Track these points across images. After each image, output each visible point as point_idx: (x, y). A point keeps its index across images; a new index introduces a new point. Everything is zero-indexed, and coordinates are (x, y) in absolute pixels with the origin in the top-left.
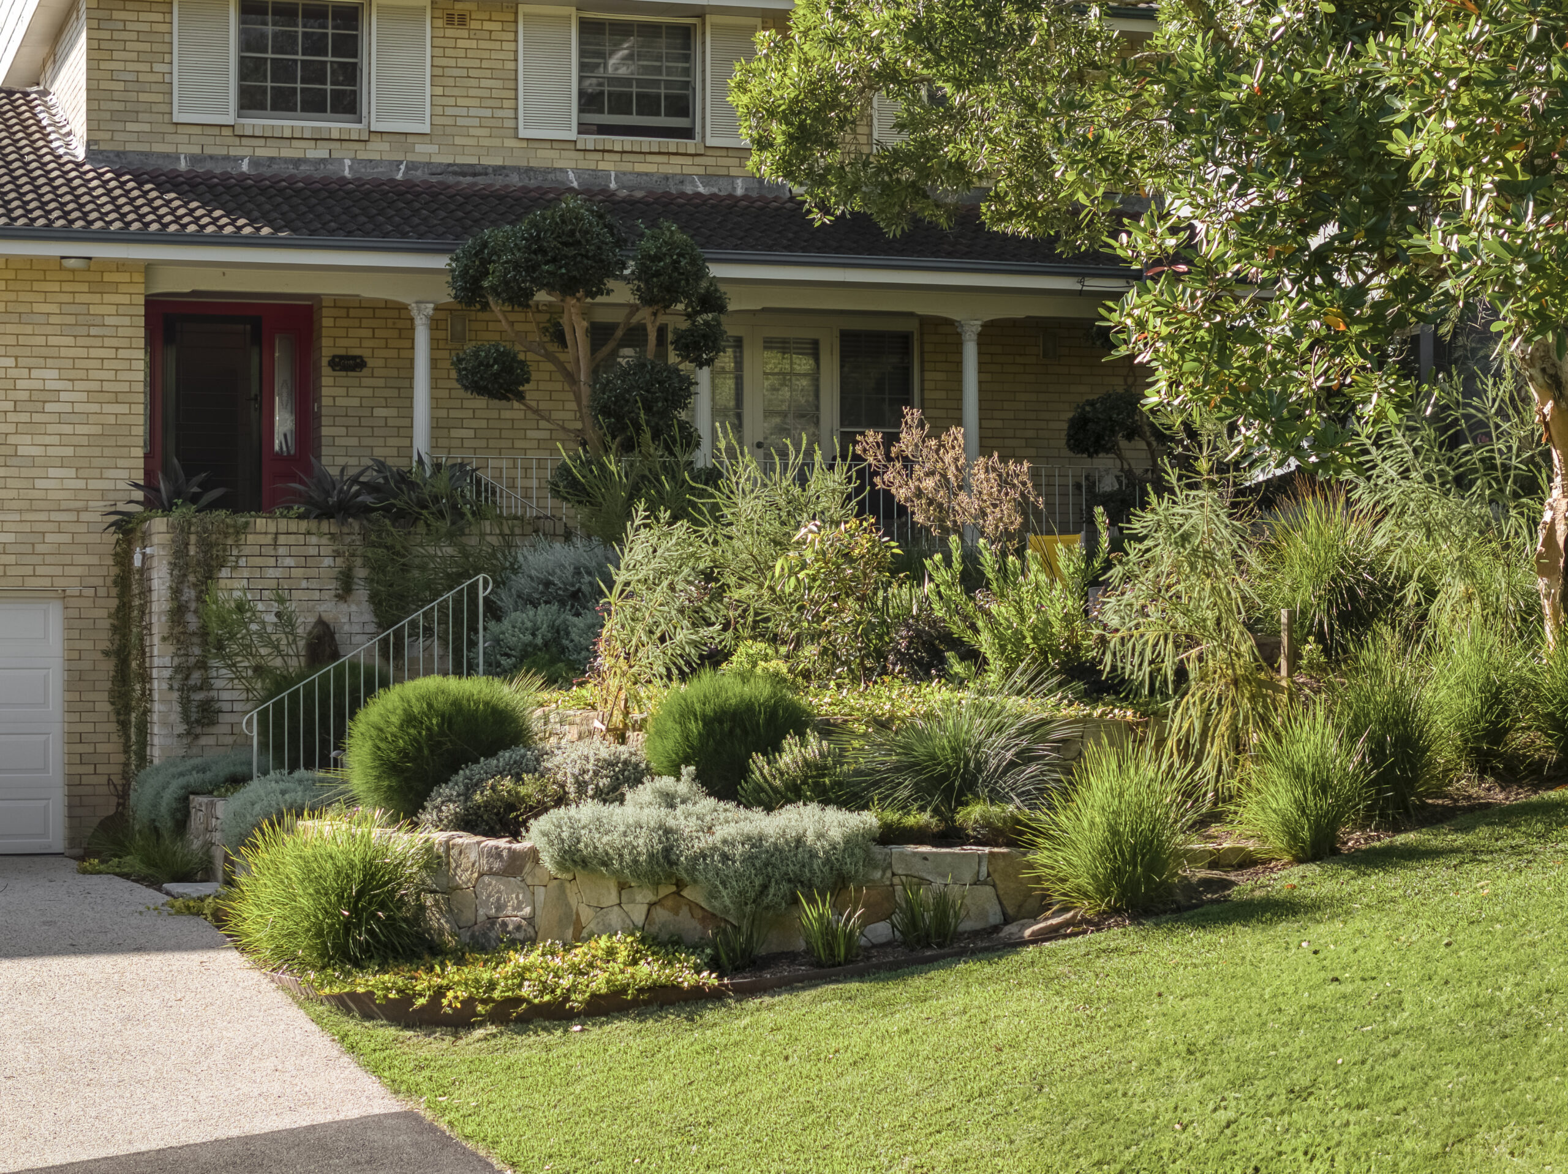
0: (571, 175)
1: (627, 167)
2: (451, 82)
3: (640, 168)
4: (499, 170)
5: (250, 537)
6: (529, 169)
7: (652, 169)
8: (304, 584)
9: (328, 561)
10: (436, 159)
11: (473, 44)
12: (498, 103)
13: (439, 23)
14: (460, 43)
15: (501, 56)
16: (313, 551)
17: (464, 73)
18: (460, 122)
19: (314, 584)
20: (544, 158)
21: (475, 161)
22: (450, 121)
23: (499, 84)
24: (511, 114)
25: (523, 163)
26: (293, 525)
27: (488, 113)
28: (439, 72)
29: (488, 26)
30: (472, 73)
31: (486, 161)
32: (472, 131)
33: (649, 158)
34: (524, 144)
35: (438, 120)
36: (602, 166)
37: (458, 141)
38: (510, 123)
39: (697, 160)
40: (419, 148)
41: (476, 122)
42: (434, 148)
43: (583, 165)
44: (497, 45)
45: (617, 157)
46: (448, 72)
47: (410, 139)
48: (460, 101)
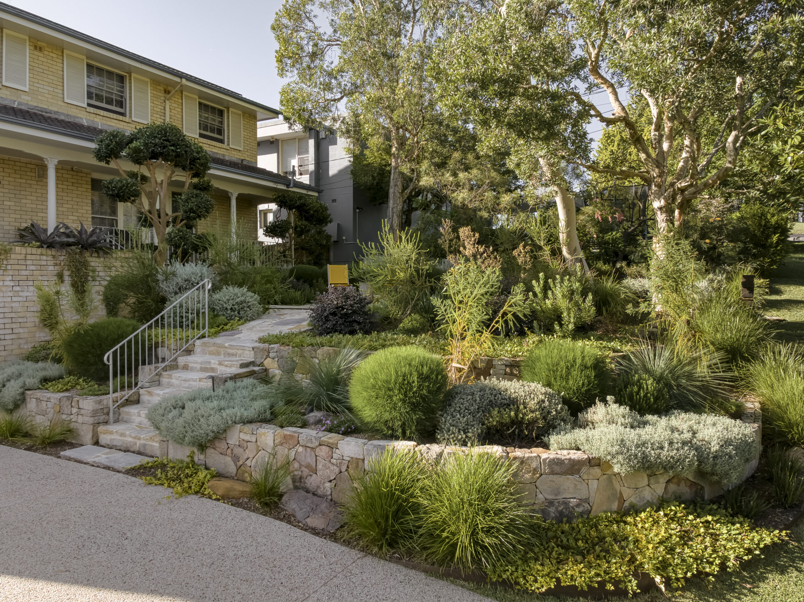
0: (84, 121)
1: (105, 122)
2: (36, 73)
3: (109, 123)
4: (56, 113)
5: (12, 255)
6: (68, 115)
7: (113, 124)
8: (40, 278)
9: (51, 268)
10: (30, 103)
11: (45, 60)
12: (55, 86)
13: (32, 48)
14: (40, 58)
15: (56, 68)
16: (44, 263)
17: (42, 71)
18: (40, 90)
19: (45, 278)
20: (73, 112)
21: (46, 107)
22: (36, 89)
23: (56, 79)
24: (61, 92)
25: (66, 112)
26: (34, 251)
27: (52, 89)
28: (32, 68)
29: (51, 54)
30: (45, 71)
31: (51, 108)
32: (45, 95)
33: (113, 120)
34: (66, 105)
35: (32, 88)
36: (96, 120)
37: (39, 97)
38: (61, 96)
39: (129, 125)
40: (23, 97)
41: (47, 92)
42: (29, 98)
43: (88, 118)
44: (55, 63)
45: (101, 117)
46: (35, 68)
47: (19, 92)
48: (40, 82)
